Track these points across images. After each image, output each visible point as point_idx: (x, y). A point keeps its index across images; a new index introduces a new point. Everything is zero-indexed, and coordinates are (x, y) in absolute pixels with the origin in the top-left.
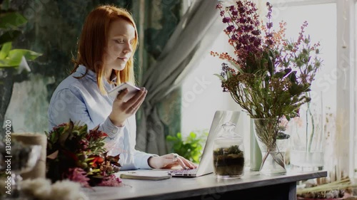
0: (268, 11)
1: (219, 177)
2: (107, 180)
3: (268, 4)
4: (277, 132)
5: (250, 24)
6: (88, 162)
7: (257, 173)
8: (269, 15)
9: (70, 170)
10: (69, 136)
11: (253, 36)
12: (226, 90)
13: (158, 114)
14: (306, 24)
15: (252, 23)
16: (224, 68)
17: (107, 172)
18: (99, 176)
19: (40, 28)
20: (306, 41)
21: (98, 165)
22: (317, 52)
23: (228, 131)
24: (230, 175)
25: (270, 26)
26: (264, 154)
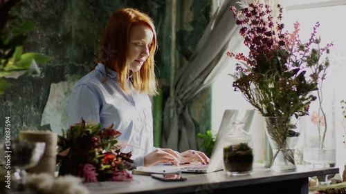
0: (279, 13)
1: (229, 173)
2: (117, 175)
3: (279, 6)
4: (287, 129)
5: (263, 26)
6: (100, 159)
7: (268, 169)
8: (280, 17)
9: (81, 165)
10: (81, 134)
11: (266, 36)
12: (238, 89)
13: (190, 113)
14: (318, 25)
15: (264, 24)
16: (237, 68)
17: (119, 168)
18: (110, 172)
19: (76, 31)
20: (317, 42)
21: (109, 161)
22: (328, 52)
23: (239, 129)
24: (239, 171)
25: (281, 27)
26: (275, 151)
